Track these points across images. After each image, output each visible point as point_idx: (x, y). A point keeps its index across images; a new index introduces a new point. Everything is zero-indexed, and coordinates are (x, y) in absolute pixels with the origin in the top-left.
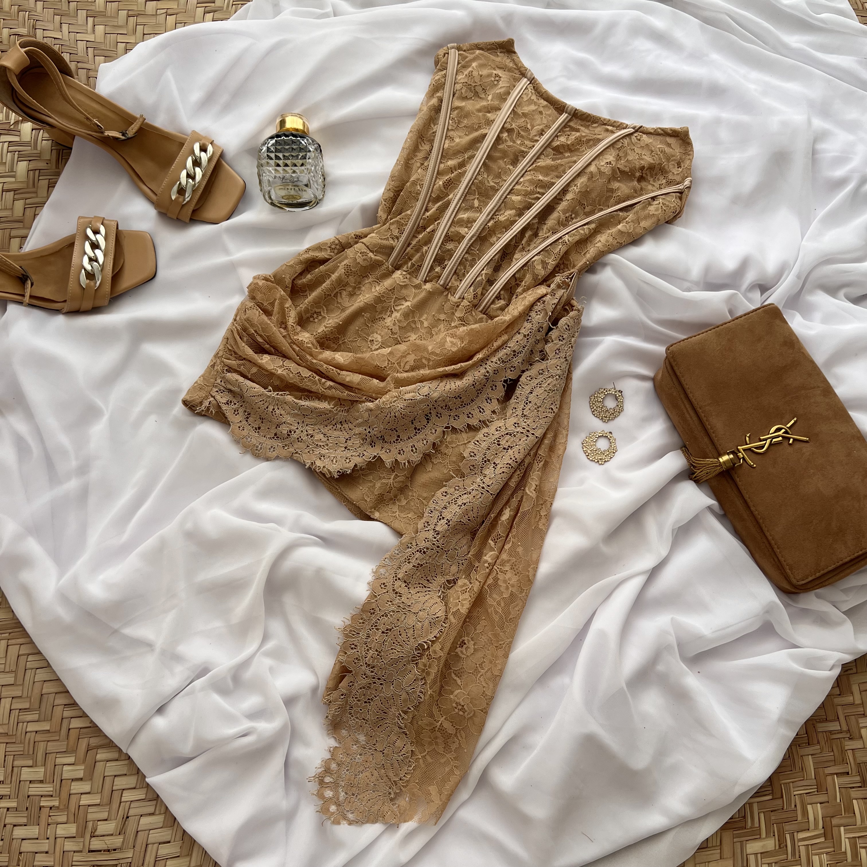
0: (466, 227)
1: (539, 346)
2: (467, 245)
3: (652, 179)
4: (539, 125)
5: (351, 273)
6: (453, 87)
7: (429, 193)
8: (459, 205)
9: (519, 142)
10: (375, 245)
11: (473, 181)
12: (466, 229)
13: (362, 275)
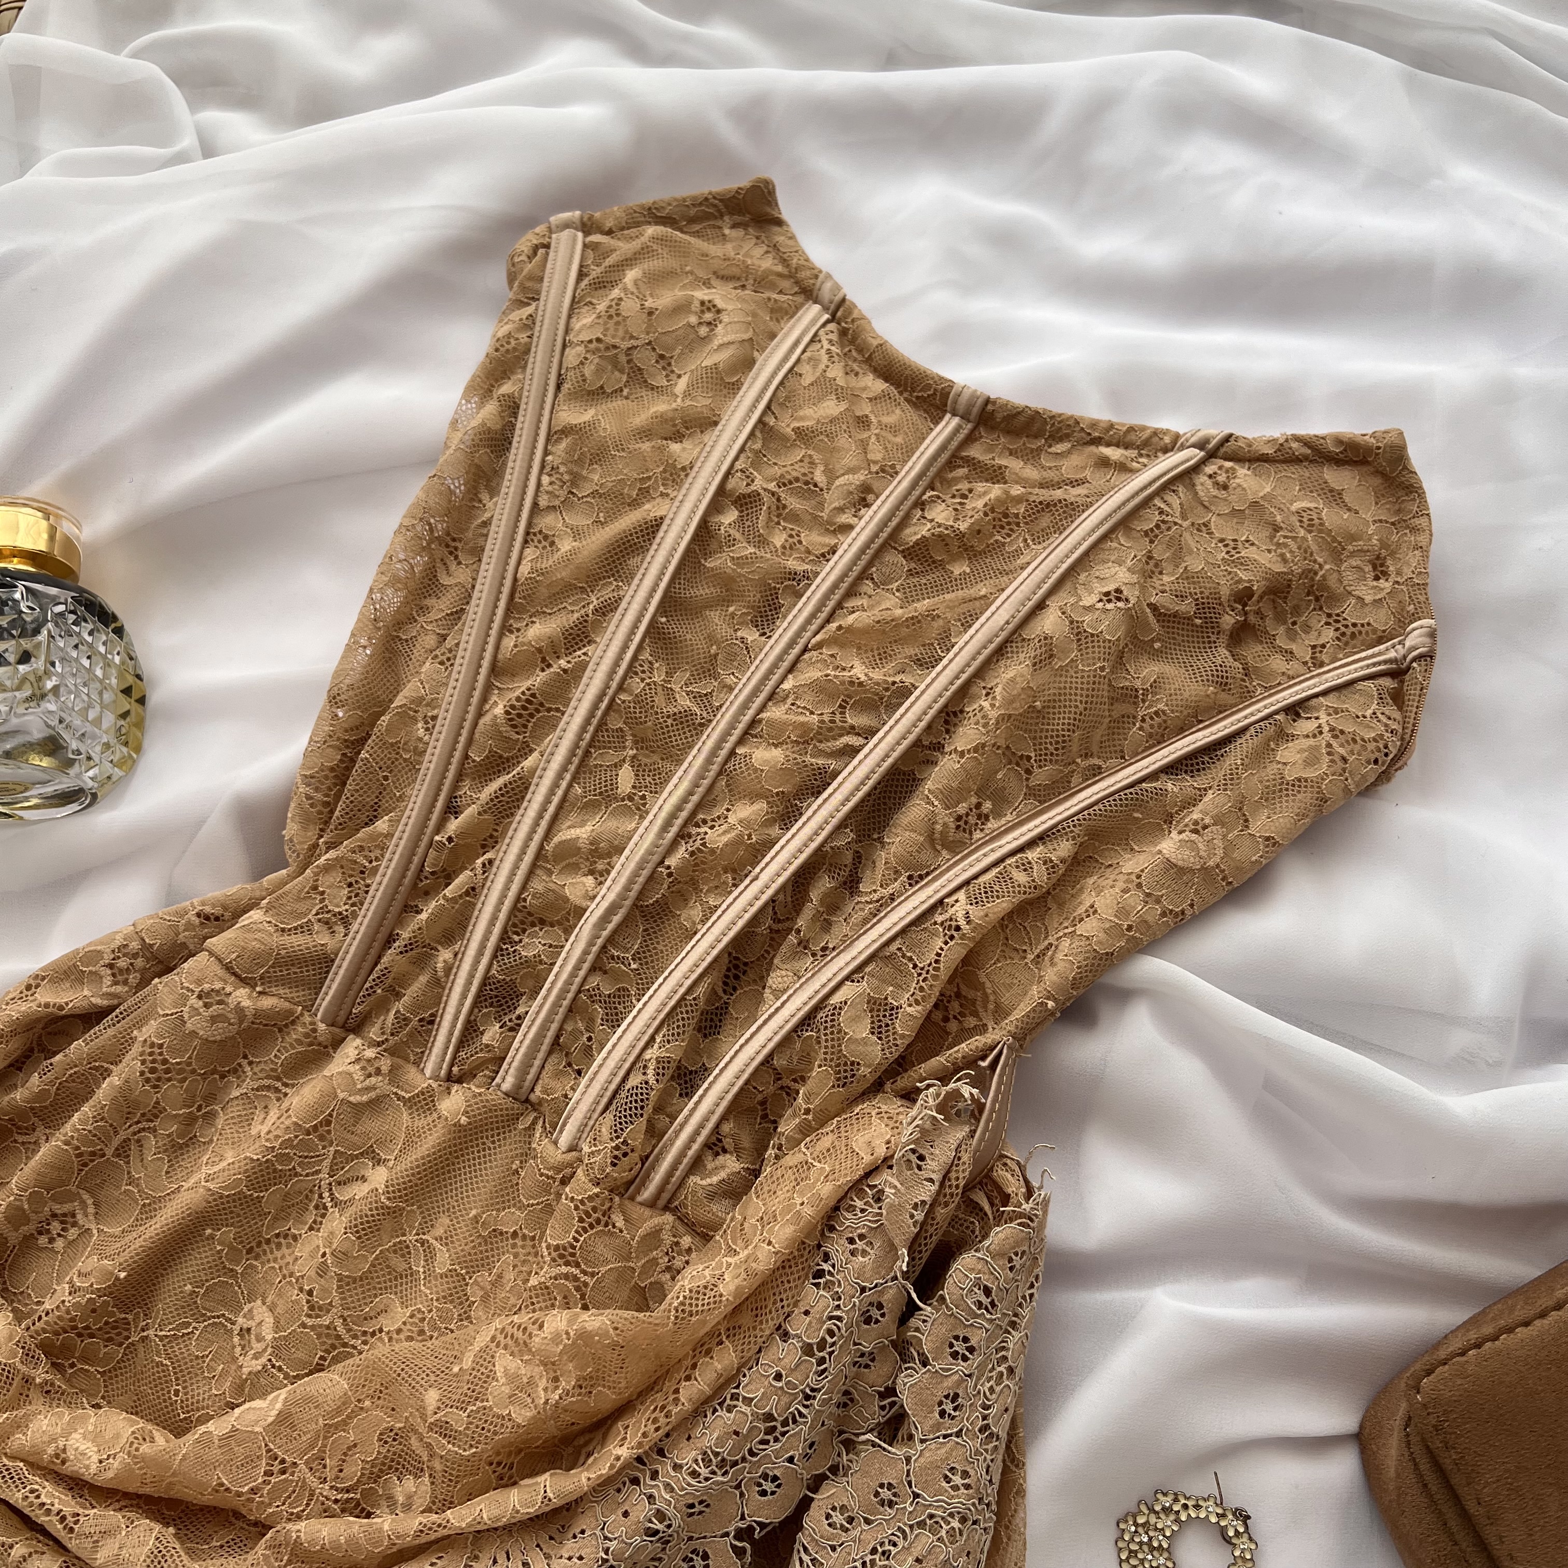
0: (591, 872)
1: (877, 1376)
2: (591, 944)
3: (1281, 630)
4: (852, 471)
5: (167, 1071)
6: (556, 360)
7: (460, 746)
8: (560, 793)
9: (779, 539)
10: (257, 958)
11: (612, 700)
12: (590, 881)
13: (214, 1072)
